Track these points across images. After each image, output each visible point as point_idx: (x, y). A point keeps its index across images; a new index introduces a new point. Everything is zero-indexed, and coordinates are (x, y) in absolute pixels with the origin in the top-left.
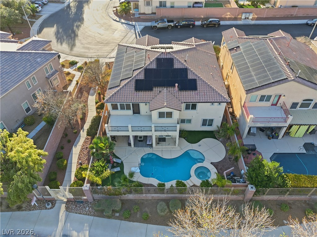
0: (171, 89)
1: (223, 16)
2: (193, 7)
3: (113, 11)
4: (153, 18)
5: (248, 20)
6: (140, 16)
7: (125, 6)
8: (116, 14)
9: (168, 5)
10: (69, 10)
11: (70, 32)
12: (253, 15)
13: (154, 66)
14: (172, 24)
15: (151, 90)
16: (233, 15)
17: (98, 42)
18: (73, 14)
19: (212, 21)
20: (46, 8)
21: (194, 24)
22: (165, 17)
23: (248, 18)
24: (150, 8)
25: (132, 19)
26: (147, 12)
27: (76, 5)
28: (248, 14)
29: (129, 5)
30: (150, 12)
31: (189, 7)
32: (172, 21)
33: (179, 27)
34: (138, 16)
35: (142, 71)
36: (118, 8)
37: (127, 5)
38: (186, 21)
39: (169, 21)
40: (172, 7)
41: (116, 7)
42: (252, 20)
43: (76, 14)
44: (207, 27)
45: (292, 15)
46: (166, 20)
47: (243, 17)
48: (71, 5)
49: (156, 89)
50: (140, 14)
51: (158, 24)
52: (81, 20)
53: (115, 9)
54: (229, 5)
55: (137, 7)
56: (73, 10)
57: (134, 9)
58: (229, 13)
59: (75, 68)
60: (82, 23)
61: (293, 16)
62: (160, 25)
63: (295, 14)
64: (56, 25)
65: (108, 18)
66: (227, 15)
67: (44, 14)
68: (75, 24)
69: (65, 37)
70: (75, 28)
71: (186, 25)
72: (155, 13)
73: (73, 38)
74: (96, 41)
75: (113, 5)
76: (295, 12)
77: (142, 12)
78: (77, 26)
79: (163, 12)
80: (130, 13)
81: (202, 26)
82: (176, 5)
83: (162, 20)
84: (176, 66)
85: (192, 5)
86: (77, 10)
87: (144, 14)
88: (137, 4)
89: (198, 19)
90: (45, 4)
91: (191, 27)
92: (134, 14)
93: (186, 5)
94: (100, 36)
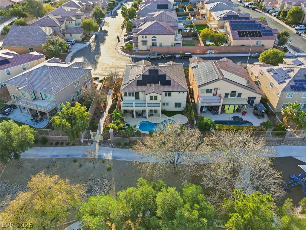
0: (157, 85)
1: (195, 52)
2: (175, 46)
3: (121, 49)
4: (148, 53)
5: (212, 54)
6: (139, 52)
7: (129, 45)
8: (123, 50)
9: (158, 45)
10: (90, 47)
11: (93, 60)
12: (215, 51)
13: (147, 73)
14: (160, 56)
15: (146, 85)
16: (201, 51)
17: (112, 67)
18: (93, 50)
19: (187, 54)
20: (74, 46)
21: (175, 56)
22: (156, 52)
23: (211, 53)
24: (146, 46)
25: (133, 53)
26: (143, 50)
27: (95, 44)
28: (211, 50)
29: (131, 45)
30: (146, 50)
31: (172, 46)
32: (160, 55)
33: (165, 58)
34: (138, 52)
35: (141, 76)
36: (124, 47)
37: (130, 45)
38: (169, 55)
39: (158, 55)
40: (161, 46)
41: (122, 46)
42: (214, 54)
43: (95, 50)
44: (184, 58)
45: (241, 51)
46: (156, 54)
47: (208, 52)
48: (92, 44)
49: (149, 85)
50: (139, 51)
51: (151, 56)
52: (99, 54)
53: (122, 48)
54: (200, 45)
55: (137, 46)
56: (93, 48)
57: (135, 47)
58: (199, 50)
59: (98, 81)
60: (100, 56)
61: (243, 51)
62: (152, 57)
63: (243, 50)
64: (83, 57)
65: (117, 53)
66: (198, 51)
67: (73, 50)
68: (96, 56)
69: (90, 64)
70: (96, 58)
71: (170, 57)
72: (149, 50)
73: (95, 65)
74: (110, 67)
75: (120, 45)
76: (243, 49)
77: (140, 49)
78: (97, 57)
79: (155, 49)
80: (132, 50)
81: (180, 58)
82: (163, 45)
83: (154, 54)
84: (160, 73)
85: (174, 45)
86: (95, 48)
87: (142, 50)
88: (137, 44)
89: (178, 54)
90: (73, 44)
91: (173, 58)
92: (135, 51)
93: (170, 44)
94: (113, 64)
